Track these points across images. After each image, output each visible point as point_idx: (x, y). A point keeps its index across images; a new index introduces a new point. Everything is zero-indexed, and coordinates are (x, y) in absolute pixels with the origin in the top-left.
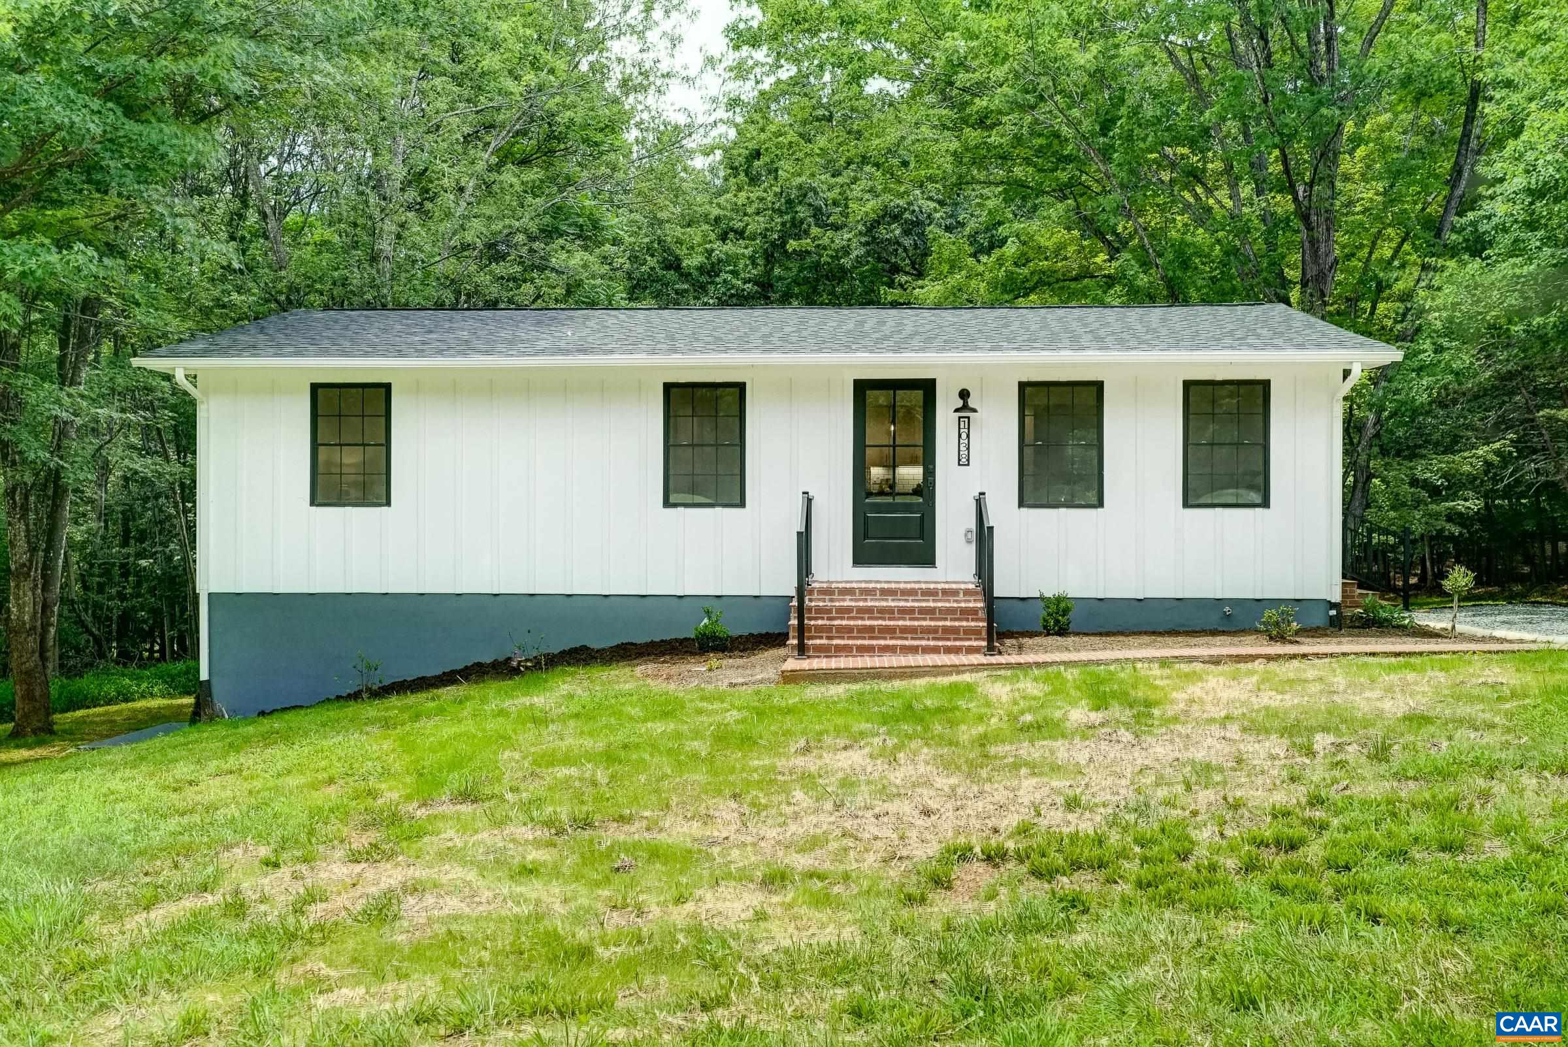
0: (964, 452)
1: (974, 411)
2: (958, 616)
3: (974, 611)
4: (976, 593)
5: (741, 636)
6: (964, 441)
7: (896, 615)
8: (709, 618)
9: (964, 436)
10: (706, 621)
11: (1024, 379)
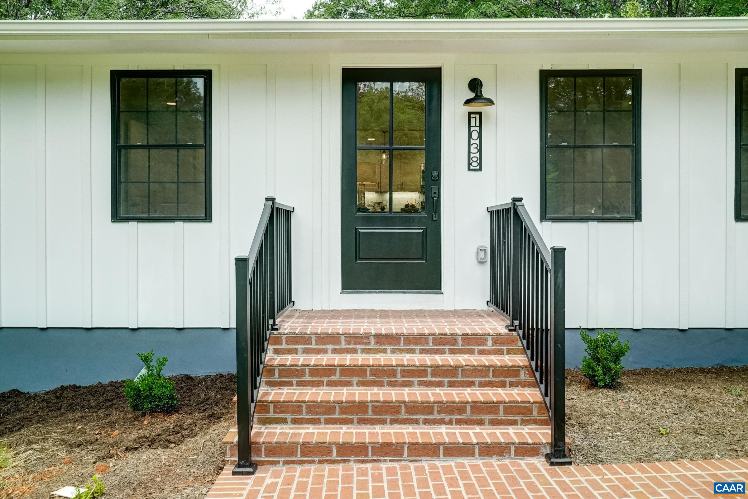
0: (475, 155)
1: (490, 102)
2: (490, 378)
3: (513, 371)
4: (511, 341)
5: (207, 377)
6: (475, 141)
7: (399, 378)
8: (149, 368)
9: (475, 135)
10: (144, 371)
11: (547, 67)
